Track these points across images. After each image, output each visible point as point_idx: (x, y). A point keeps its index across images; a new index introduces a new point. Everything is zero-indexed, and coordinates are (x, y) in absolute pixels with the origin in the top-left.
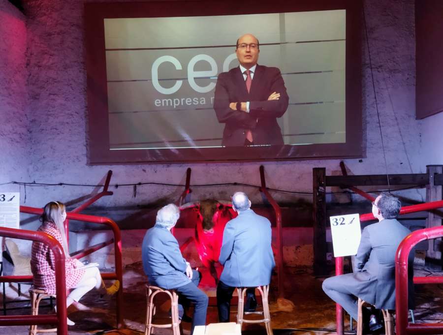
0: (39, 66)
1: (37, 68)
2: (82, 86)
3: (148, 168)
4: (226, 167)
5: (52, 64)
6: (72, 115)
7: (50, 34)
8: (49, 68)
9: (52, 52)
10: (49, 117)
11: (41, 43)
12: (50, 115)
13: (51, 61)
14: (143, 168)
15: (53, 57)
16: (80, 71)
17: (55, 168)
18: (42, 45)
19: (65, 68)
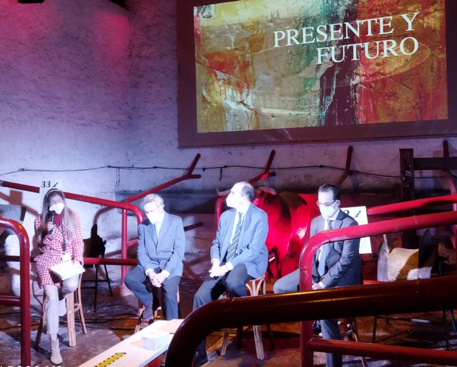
0: (140, 57)
1: (137, 59)
2: (175, 73)
3: (233, 150)
4: (311, 148)
5: (150, 54)
6: (165, 101)
7: (149, 27)
8: (148, 57)
9: (151, 43)
10: (147, 104)
11: (142, 35)
12: (147, 102)
13: (150, 51)
14: (229, 150)
15: (150, 48)
16: (173, 59)
17: (151, 152)
18: (142, 37)
19: (161, 57)
